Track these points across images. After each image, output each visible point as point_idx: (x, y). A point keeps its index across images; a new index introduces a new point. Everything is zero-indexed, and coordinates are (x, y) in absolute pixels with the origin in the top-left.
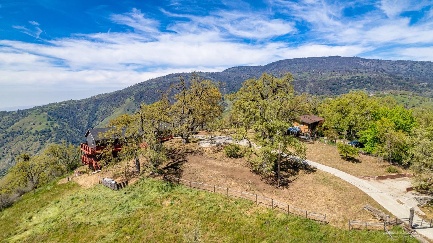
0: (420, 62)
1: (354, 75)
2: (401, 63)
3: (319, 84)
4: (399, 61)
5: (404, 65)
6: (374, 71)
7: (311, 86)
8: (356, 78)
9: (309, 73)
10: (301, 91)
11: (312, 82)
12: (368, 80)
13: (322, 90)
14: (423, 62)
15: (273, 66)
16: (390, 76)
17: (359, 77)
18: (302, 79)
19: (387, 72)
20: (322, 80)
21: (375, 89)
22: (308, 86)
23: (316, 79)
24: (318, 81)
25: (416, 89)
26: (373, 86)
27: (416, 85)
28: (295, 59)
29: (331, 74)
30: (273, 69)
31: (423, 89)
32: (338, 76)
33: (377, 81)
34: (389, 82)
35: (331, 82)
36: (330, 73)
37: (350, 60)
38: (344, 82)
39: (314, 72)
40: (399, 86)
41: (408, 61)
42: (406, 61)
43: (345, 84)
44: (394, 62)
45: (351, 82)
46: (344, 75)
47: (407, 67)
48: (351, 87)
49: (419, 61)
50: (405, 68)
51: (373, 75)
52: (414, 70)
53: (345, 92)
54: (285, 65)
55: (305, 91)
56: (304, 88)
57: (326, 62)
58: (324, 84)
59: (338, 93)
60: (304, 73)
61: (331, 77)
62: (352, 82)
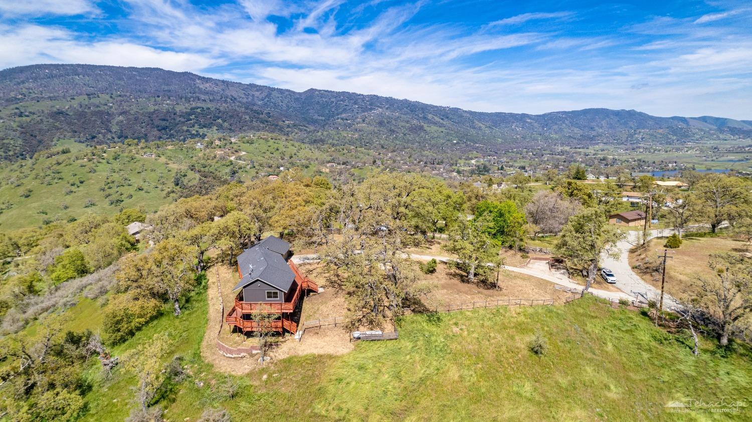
0: (277, 89)
1: (194, 105)
2: (255, 89)
3: (136, 119)
4: (252, 86)
5: (259, 93)
6: (221, 99)
7: (122, 122)
8: (199, 110)
9: (111, 97)
10: (103, 131)
11: (121, 114)
12: (217, 115)
13: (143, 130)
14: (282, 90)
15: (23, 77)
16: (247, 108)
17: (203, 108)
18: (99, 109)
19: (240, 102)
20: (141, 112)
21: (230, 129)
22: (114, 122)
23: (128, 109)
24: (132, 112)
25: (281, 130)
26: (226, 125)
27: (281, 123)
28: (72, 65)
29: (155, 101)
30: (23, 82)
31: (290, 129)
32: (167, 104)
33: (231, 117)
34: (248, 118)
35: (157, 117)
36: (153, 99)
37: (181, 77)
38: (180, 116)
39: (120, 96)
40: (261, 125)
41: (264, 86)
42: (260, 86)
43: (182, 120)
44: (246, 86)
45: (191, 117)
46: (177, 104)
47: (263, 95)
48: (194, 126)
49: (276, 87)
50: (260, 97)
51: (223, 107)
52: (272, 100)
53: (184, 133)
54: (52, 76)
55: (111, 132)
56: (108, 126)
57: (138, 78)
58: (147, 119)
59: (171, 136)
60: (100, 95)
61: (156, 108)
62: (193, 116)
